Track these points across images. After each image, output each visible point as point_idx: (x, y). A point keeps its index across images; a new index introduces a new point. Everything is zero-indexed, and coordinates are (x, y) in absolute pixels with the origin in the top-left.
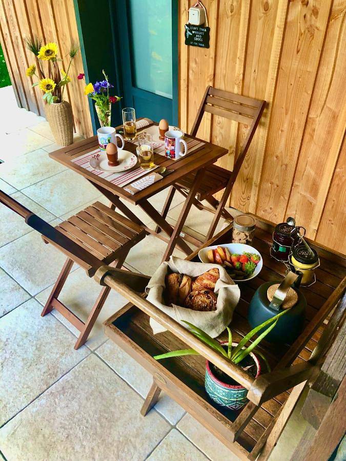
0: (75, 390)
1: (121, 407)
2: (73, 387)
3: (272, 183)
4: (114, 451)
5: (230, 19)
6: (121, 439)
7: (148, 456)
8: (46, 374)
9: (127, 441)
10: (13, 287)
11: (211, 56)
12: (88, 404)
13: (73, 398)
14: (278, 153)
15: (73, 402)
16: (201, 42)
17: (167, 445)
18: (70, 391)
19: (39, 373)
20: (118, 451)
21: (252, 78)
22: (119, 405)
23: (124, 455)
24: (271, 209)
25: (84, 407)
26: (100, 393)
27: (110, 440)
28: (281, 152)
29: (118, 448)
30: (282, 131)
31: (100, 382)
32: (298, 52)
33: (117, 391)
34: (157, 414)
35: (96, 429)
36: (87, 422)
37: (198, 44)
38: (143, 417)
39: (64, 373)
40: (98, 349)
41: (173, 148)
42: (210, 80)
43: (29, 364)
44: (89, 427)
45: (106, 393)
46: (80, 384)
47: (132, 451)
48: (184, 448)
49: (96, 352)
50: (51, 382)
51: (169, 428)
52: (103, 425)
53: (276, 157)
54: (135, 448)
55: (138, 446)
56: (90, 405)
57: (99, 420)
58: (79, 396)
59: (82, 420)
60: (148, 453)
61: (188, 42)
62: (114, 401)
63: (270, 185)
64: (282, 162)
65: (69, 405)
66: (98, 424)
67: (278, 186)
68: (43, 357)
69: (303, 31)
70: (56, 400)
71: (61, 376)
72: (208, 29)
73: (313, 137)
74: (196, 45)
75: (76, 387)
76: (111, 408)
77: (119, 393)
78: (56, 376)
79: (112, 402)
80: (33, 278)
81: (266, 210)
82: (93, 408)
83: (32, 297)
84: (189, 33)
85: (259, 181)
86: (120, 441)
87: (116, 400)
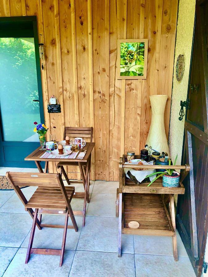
0: (83, 266)
1: (109, 260)
2: (81, 266)
3: (100, 161)
4: (121, 274)
5: (69, 101)
6: (120, 269)
7: (135, 267)
8: (62, 270)
9: (123, 268)
10: (2, 249)
11: (62, 115)
12: (94, 267)
13: (86, 269)
14: (100, 147)
15: (87, 271)
16: (56, 111)
17: (138, 260)
18: (81, 268)
19: (58, 271)
20: (123, 273)
21: (83, 121)
22: (107, 260)
23: (126, 273)
24: (102, 172)
25: (94, 269)
26: (95, 261)
27: (116, 272)
28: (101, 146)
29: (122, 272)
30: (100, 138)
31: (91, 258)
32: (100, 108)
33: (102, 256)
34: (124, 254)
35: (106, 273)
36: (101, 273)
37: (55, 112)
38: (121, 258)
39: (71, 264)
40: (77, 248)
41: (80, 143)
42: (63, 125)
43: (49, 271)
44: (103, 274)
45: (98, 259)
46: (83, 263)
47: (128, 270)
48: (144, 257)
49: (77, 250)
50: (68, 271)
51: (133, 255)
52: (108, 269)
53: (100, 149)
54: (128, 268)
55: (129, 267)
56: (95, 267)
57: (104, 269)
58: (87, 267)
59: (98, 274)
60: (134, 267)
61: (50, 111)
62: (103, 260)
63: (99, 161)
64: (103, 150)
65: (86, 273)
66: (106, 271)
67: (103, 161)
68: (53, 265)
69: (100, 101)
70: (78, 275)
71: (71, 266)
72: (60, 105)
73: (113, 137)
74: (54, 112)
75: (82, 265)
76: (105, 263)
77: (103, 257)
78: (68, 267)
79: (103, 261)
80: (11, 241)
81: (100, 174)
82: (98, 267)
83: (19, 248)
84: (50, 108)
85: (94, 161)
86: (120, 270)
87: (104, 259)
